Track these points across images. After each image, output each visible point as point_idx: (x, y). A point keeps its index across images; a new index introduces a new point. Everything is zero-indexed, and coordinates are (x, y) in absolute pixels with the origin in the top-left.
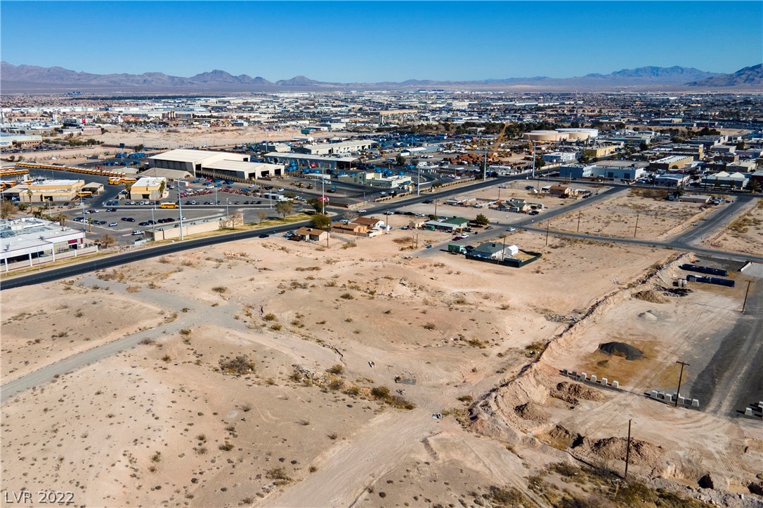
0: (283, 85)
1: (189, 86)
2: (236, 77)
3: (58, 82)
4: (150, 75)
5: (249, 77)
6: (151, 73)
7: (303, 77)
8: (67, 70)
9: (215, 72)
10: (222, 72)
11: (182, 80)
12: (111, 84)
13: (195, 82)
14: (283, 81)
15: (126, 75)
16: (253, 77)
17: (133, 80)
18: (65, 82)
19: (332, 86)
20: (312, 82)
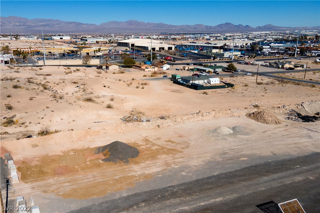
0: (259, 29)
1: (214, 30)
2: (236, 26)
3: (160, 29)
4: (197, 25)
5: (242, 26)
6: (198, 25)
7: (270, 25)
8: (164, 24)
9: (226, 23)
10: (230, 23)
11: (211, 27)
12: (181, 29)
13: (217, 28)
14: (259, 27)
15: (187, 25)
16: (245, 25)
17: (190, 27)
18: (162, 29)
19: (285, 29)
20: (275, 27)
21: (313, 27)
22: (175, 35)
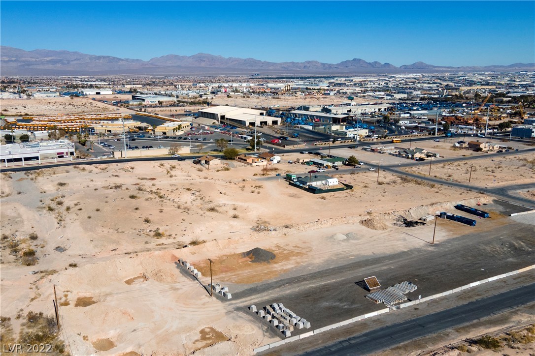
0: (405, 68)
1: (335, 70)
2: (370, 63)
3: (249, 68)
4: (309, 62)
5: (379, 63)
6: (310, 61)
7: (422, 63)
8: (256, 60)
9: (355, 60)
10: (360, 60)
11: (330, 66)
12: (282, 69)
13: (340, 67)
14: (405, 65)
15: (293, 63)
16: (383, 63)
17: (297, 66)
18: (253, 68)
19: (445, 69)
20: (428, 66)
21: (485, 67)
22: (274, 80)
